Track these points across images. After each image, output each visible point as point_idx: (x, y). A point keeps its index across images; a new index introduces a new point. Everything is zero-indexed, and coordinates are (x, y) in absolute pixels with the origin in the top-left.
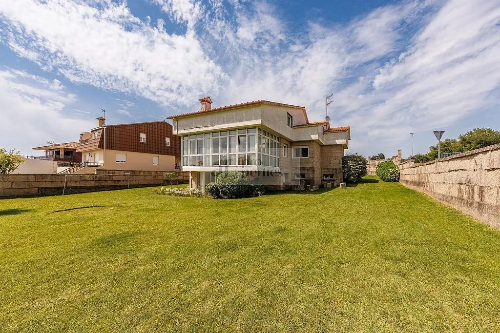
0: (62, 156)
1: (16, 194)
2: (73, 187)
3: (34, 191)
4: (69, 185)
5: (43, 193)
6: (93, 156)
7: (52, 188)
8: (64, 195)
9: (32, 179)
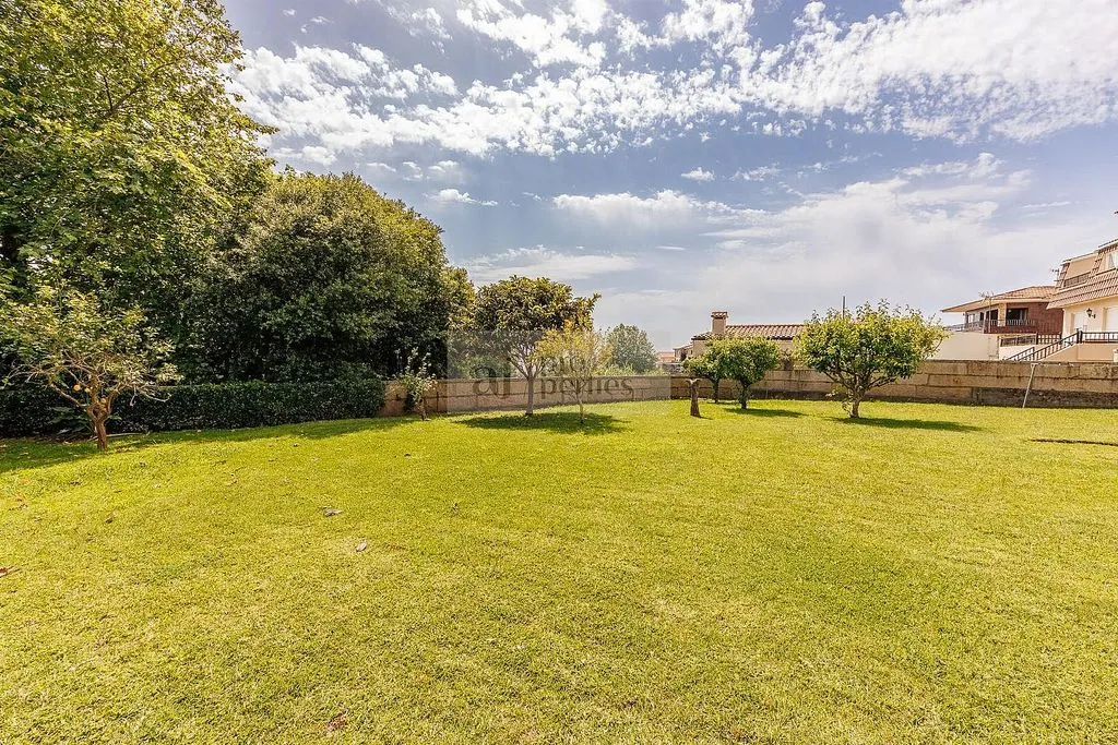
0: (1001, 323)
1: (934, 396)
2: (1046, 393)
3: (964, 393)
4: (1038, 385)
5: (980, 398)
6: (1100, 316)
7: (998, 390)
8: (1026, 406)
9: (962, 370)
